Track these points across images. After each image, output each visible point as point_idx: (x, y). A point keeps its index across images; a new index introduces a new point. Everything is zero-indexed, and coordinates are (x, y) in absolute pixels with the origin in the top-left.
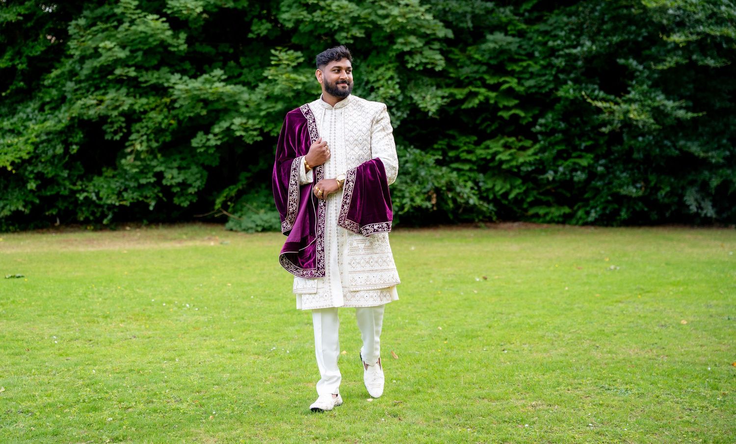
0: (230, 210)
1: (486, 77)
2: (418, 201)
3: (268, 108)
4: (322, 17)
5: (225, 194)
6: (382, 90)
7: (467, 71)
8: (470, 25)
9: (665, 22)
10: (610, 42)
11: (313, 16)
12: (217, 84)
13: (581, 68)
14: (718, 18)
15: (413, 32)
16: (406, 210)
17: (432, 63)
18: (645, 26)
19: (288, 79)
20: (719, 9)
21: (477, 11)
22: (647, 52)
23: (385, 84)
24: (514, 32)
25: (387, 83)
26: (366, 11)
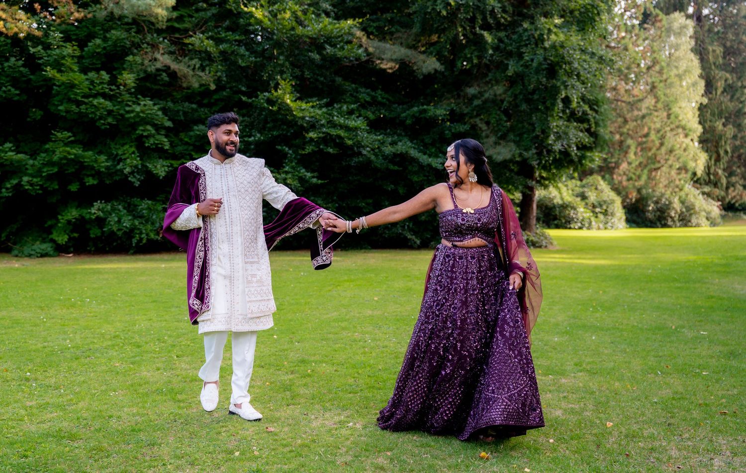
0: (12, 241)
1: (193, 153)
2: (152, 236)
3: (48, 171)
4: (87, 109)
5: (8, 230)
6: (128, 161)
7: (180, 149)
8: (182, 118)
9: (305, 125)
10: (272, 135)
11: (80, 109)
12: (11, 153)
13: (253, 149)
14: (333, 124)
15: (147, 123)
16: (144, 241)
17: (162, 144)
18: (293, 126)
19: (63, 151)
20: (333, 118)
21: (186, 110)
22: (294, 142)
23: (130, 157)
26: (117, 107)
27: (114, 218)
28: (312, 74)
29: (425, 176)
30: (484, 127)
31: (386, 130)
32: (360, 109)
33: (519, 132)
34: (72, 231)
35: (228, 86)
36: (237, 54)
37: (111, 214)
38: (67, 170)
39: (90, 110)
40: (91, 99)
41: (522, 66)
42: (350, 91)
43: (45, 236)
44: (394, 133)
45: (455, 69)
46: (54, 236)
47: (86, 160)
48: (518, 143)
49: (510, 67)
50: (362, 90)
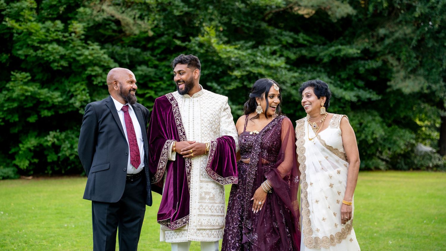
3: (9, 106)
4: (43, 53)
6: (79, 97)
8: (128, 60)
9: (230, 65)
11: (37, 54)
14: (256, 64)
15: (95, 65)
18: (221, 66)
19: (21, 89)
20: (256, 59)
21: (131, 54)
22: (222, 80)
23: (81, 93)
24: (152, 66)
25: (82, 93)
26: (69, 51)
27: (67, 145)
28: (238, 21)
29: (340, 107)
30: (395, 63)
31: (307, 67)
32: (284, 49)
33: (428, 67)
34: (33, 158)
35: (166, 32)
36: (173, 5)
37: (64, 142)
38: (26, 105)
39: (45, 55)
40: (46, 45)
41: (429, 8)
42: (275, 34)
43: (8, 161)
44: (315, 70)
45: (368, 13)
46: (17, 162)
47: (42, 97)
48: (427, 78)
49: (417, 9)
50: (287, 33)
